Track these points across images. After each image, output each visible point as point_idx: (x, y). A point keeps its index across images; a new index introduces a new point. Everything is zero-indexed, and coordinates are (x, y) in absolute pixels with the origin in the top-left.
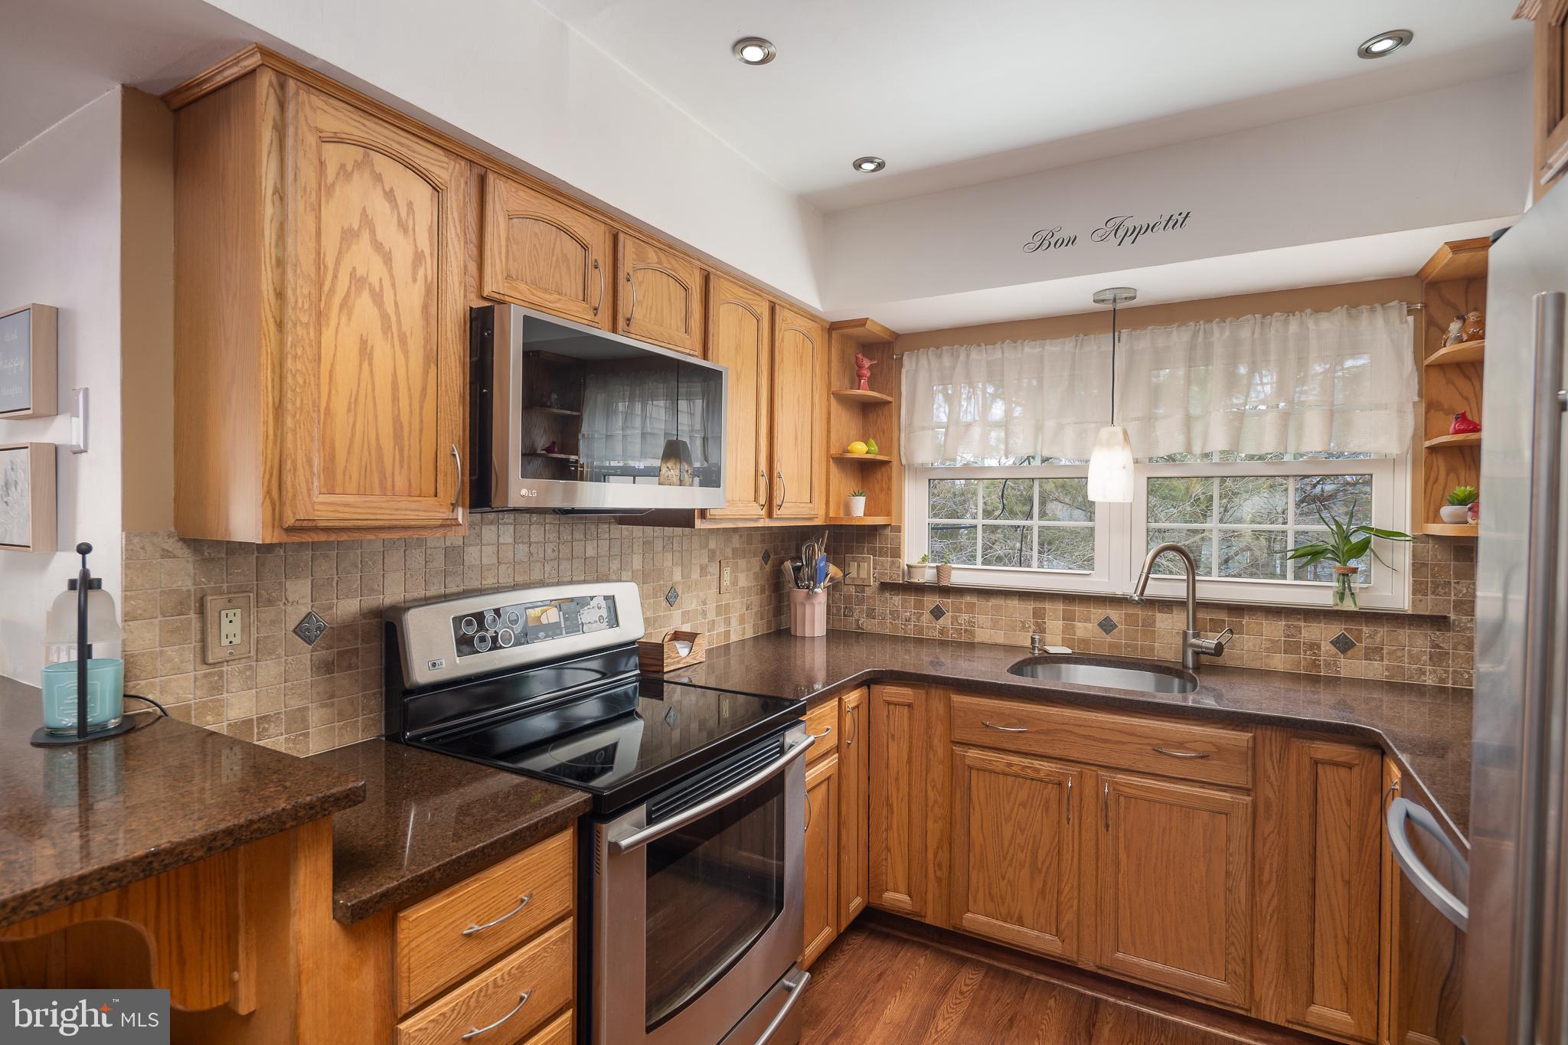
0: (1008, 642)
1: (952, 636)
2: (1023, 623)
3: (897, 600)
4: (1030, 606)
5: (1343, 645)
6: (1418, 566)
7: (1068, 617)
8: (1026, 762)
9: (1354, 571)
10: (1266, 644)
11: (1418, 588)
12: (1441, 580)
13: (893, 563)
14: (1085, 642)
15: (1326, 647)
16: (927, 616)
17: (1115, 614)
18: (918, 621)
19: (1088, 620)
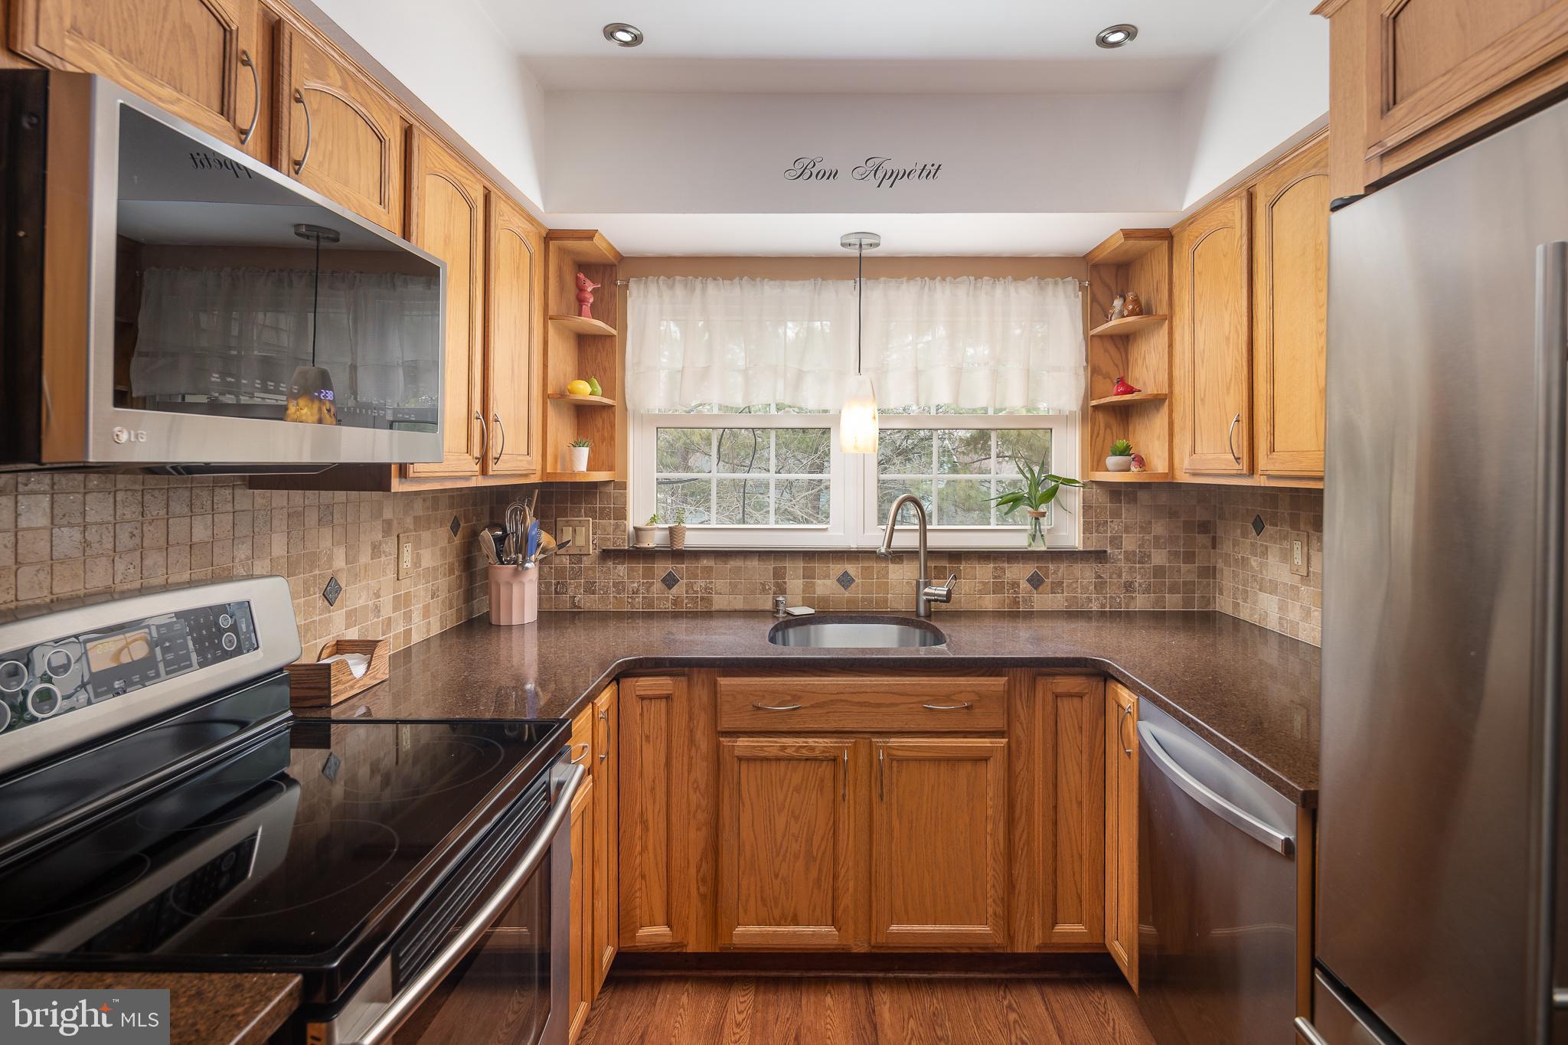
0: (747, 608)
1: (687, 606)
2: (763, 585)
3: (622, 569)
4: (770, 566)
5: (1036, 581)
6: (1087, 508)
7: (809, 575)
8: (800, 741)
9: (1043, 514)
10: (979, 587)
11: (1087, 528)
12: (1102, 519)
13: (617, 527)
14: (824, 599)
15: (1024, 585)
16: (658, 586)
17: (852, 569)
18: (648, 592)
19: (827, 576)
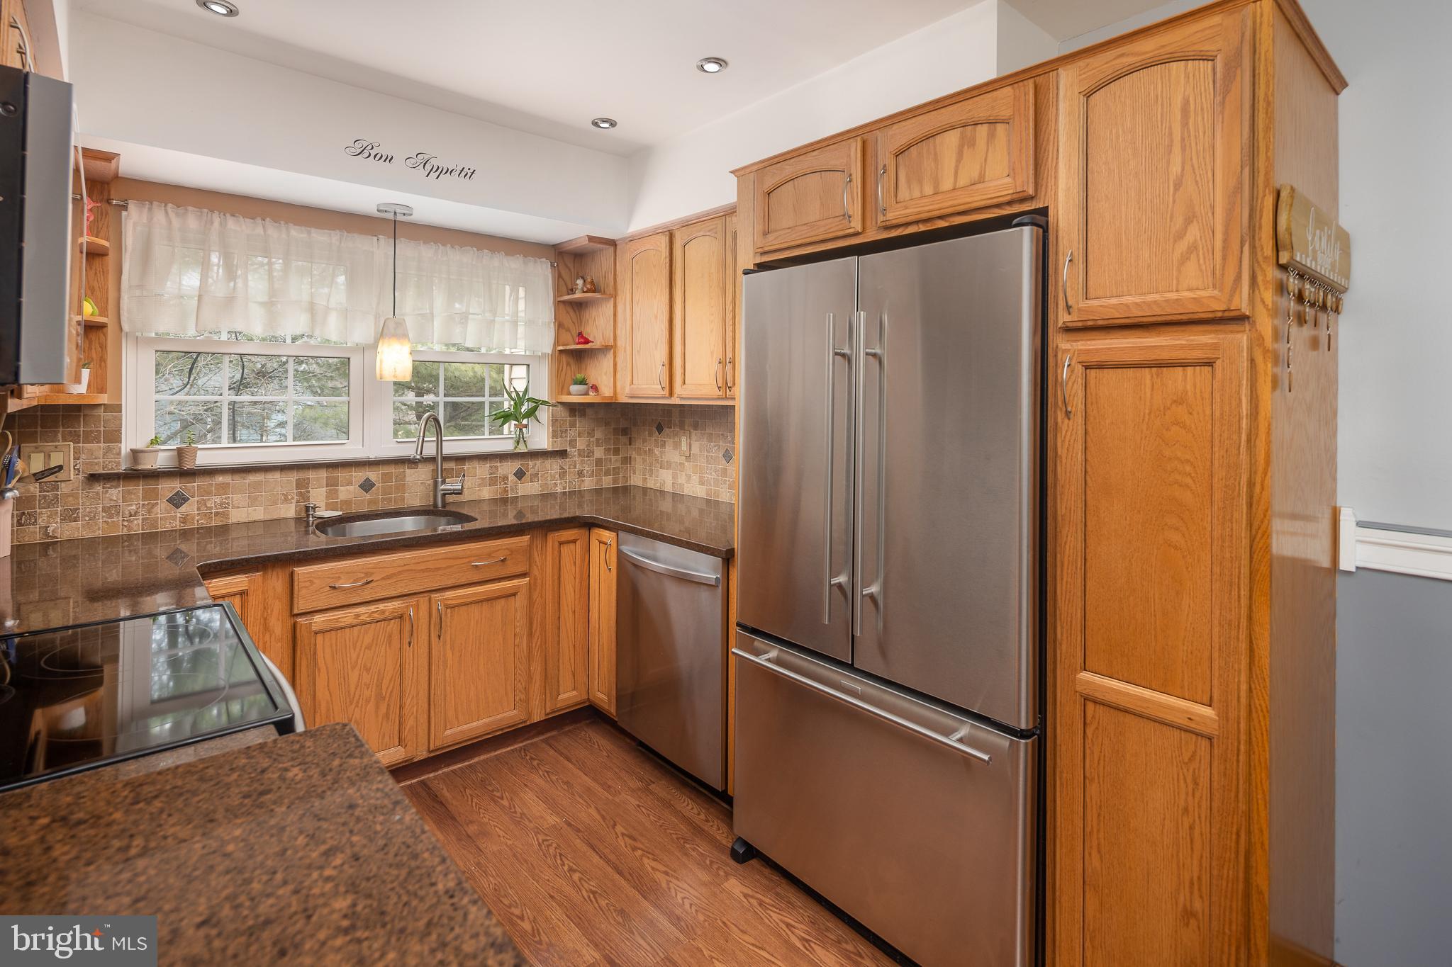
0: (268, 517)
1: (198, 522)
2: (286, 495)
3: (115, 493)
4: (294, 477)
5: (520, 474)
6: (554, 421)
7: (331, 483)
8: (372, 608)
9: (526, 426)
10: (479, 482)
11: (554, 435)
12: (564, 429)
13: (109, 450)
14: (347, 503)
15: (512, 478)
16: (162, 508)
17: (373, 475)
18: (149, 512)
19: (350, 483)
